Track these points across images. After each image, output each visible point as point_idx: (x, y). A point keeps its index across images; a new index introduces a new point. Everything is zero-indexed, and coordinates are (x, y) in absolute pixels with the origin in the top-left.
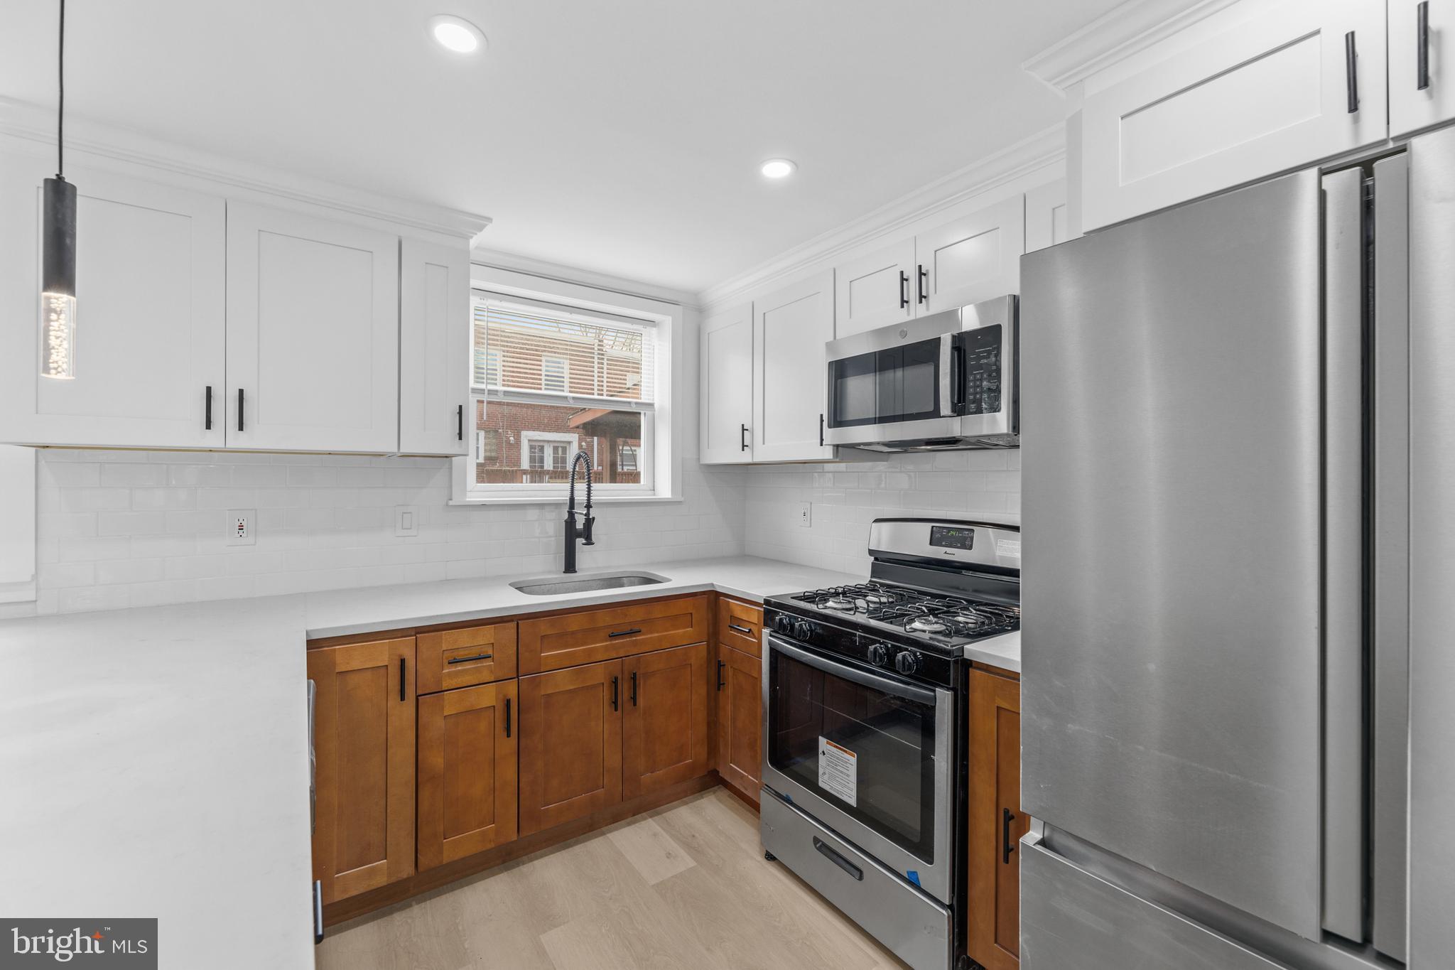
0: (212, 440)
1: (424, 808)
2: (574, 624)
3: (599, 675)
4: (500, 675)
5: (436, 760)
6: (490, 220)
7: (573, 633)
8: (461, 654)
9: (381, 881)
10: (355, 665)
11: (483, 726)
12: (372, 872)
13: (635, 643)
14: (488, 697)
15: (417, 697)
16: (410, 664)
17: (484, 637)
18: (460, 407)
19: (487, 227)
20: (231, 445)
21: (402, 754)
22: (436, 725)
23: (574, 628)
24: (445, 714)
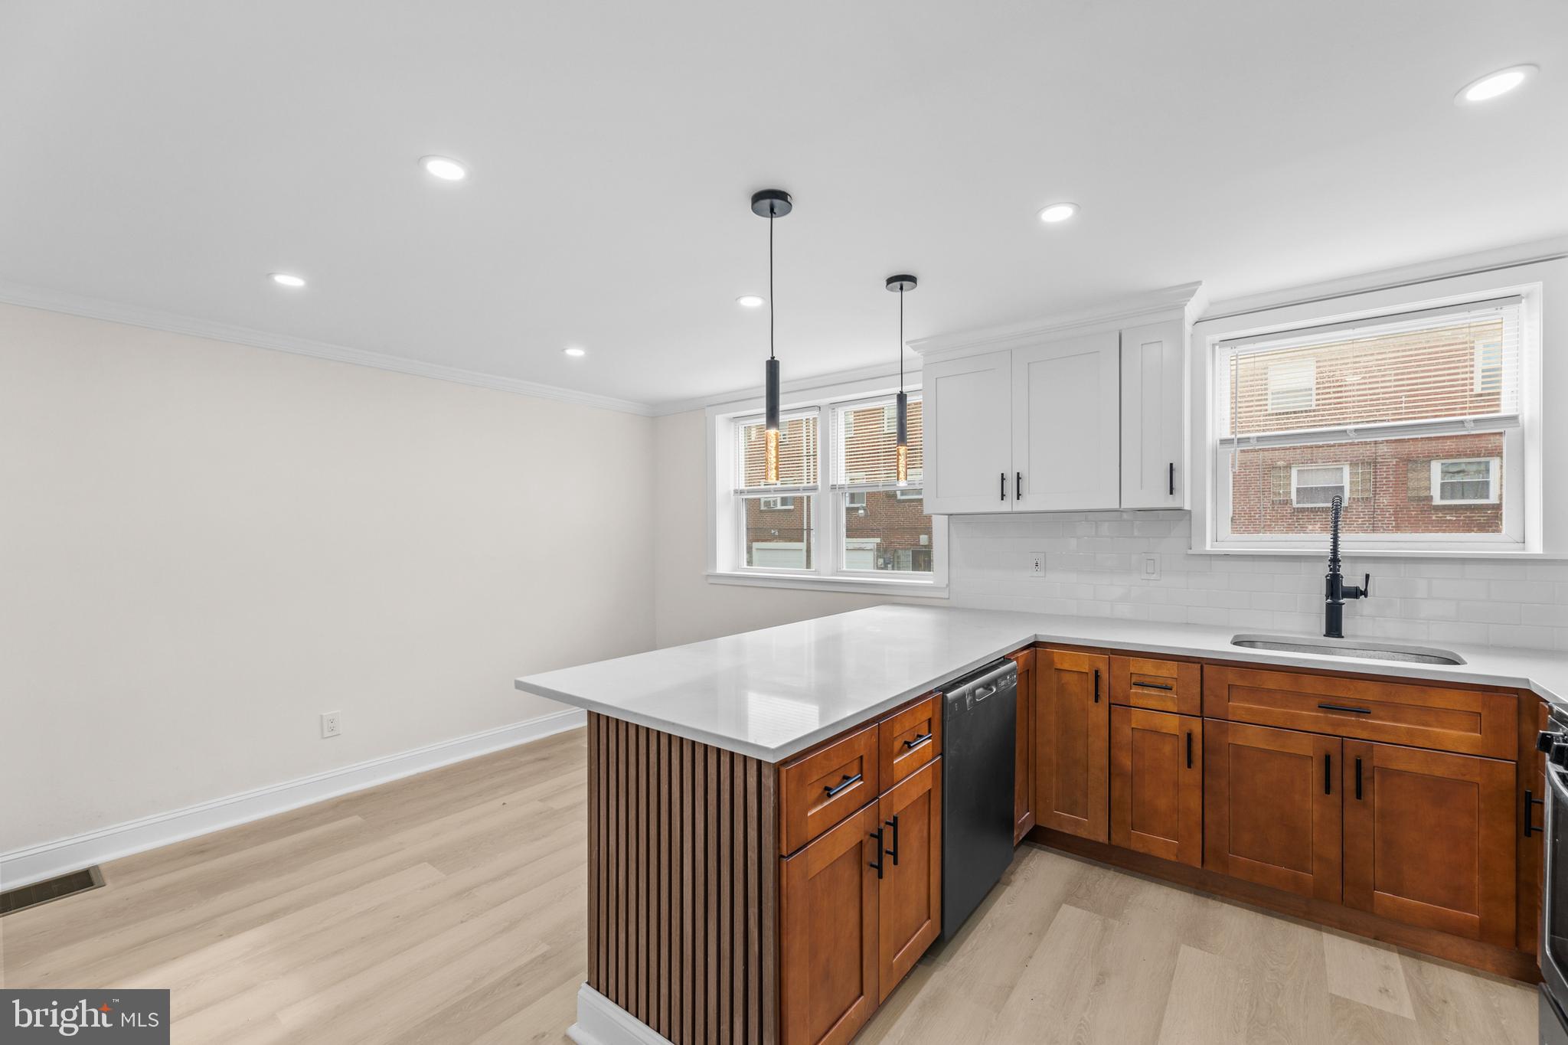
0: (1005, 506)
1: (1115, 794)
2: (1271, 682)
3: (1304, 746)
4: (1184, 709)
5: (1125, 761)
6: (1199, 283)
7: (1269, 691)
8: (1147, 680)
9: (1083, 833)
10: (1066, 666)
11: (1167, 749)
12: (1077, 823)
13: (1365, 727)
14: (1171, 724)
15: (1110, 704)
16: (1104, 675)
17: (1169, 671)
18: (1171, 465)
19: (1198, 291)
20: (1015, 509)
21: (1099, 744)
22: (1125, 733)
23: (1271, 686)
24: (1133, 726)
